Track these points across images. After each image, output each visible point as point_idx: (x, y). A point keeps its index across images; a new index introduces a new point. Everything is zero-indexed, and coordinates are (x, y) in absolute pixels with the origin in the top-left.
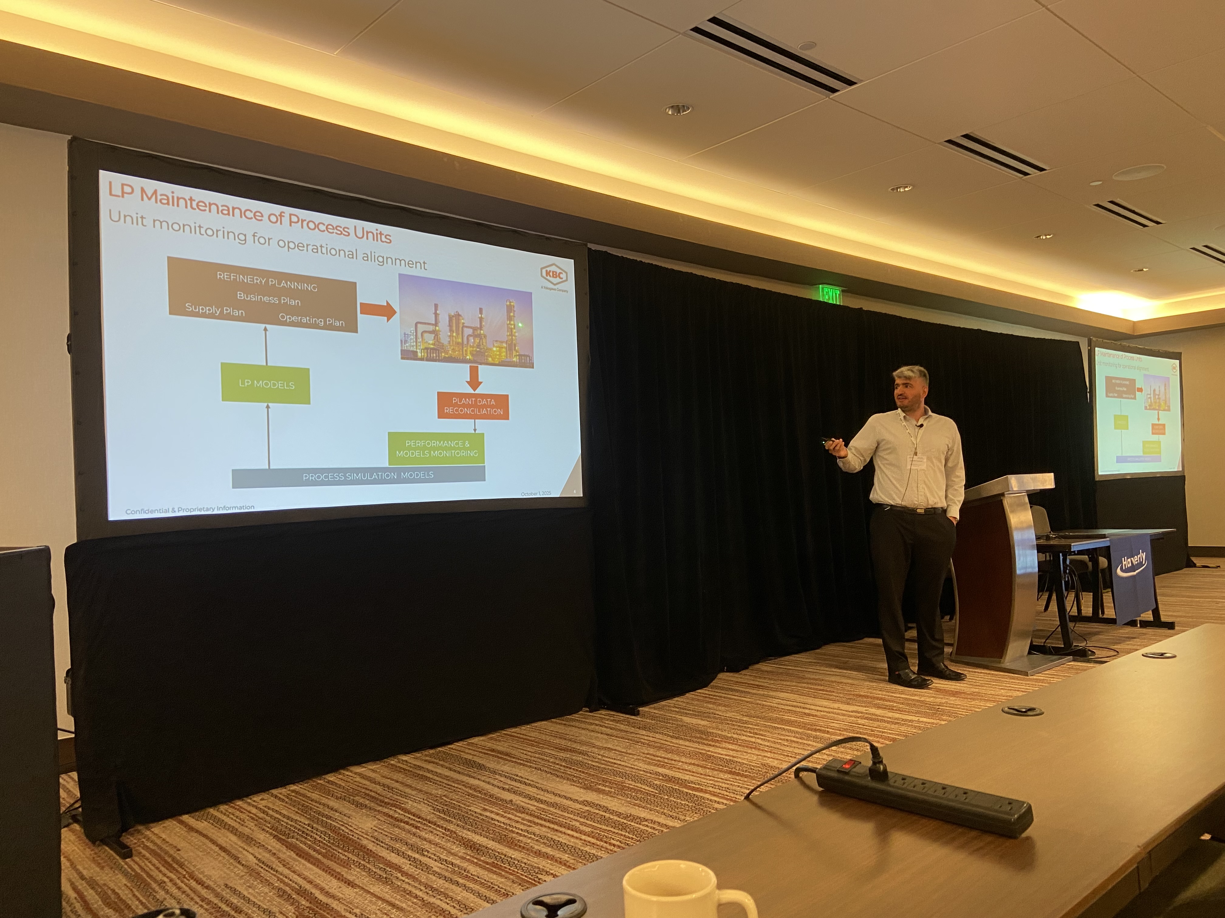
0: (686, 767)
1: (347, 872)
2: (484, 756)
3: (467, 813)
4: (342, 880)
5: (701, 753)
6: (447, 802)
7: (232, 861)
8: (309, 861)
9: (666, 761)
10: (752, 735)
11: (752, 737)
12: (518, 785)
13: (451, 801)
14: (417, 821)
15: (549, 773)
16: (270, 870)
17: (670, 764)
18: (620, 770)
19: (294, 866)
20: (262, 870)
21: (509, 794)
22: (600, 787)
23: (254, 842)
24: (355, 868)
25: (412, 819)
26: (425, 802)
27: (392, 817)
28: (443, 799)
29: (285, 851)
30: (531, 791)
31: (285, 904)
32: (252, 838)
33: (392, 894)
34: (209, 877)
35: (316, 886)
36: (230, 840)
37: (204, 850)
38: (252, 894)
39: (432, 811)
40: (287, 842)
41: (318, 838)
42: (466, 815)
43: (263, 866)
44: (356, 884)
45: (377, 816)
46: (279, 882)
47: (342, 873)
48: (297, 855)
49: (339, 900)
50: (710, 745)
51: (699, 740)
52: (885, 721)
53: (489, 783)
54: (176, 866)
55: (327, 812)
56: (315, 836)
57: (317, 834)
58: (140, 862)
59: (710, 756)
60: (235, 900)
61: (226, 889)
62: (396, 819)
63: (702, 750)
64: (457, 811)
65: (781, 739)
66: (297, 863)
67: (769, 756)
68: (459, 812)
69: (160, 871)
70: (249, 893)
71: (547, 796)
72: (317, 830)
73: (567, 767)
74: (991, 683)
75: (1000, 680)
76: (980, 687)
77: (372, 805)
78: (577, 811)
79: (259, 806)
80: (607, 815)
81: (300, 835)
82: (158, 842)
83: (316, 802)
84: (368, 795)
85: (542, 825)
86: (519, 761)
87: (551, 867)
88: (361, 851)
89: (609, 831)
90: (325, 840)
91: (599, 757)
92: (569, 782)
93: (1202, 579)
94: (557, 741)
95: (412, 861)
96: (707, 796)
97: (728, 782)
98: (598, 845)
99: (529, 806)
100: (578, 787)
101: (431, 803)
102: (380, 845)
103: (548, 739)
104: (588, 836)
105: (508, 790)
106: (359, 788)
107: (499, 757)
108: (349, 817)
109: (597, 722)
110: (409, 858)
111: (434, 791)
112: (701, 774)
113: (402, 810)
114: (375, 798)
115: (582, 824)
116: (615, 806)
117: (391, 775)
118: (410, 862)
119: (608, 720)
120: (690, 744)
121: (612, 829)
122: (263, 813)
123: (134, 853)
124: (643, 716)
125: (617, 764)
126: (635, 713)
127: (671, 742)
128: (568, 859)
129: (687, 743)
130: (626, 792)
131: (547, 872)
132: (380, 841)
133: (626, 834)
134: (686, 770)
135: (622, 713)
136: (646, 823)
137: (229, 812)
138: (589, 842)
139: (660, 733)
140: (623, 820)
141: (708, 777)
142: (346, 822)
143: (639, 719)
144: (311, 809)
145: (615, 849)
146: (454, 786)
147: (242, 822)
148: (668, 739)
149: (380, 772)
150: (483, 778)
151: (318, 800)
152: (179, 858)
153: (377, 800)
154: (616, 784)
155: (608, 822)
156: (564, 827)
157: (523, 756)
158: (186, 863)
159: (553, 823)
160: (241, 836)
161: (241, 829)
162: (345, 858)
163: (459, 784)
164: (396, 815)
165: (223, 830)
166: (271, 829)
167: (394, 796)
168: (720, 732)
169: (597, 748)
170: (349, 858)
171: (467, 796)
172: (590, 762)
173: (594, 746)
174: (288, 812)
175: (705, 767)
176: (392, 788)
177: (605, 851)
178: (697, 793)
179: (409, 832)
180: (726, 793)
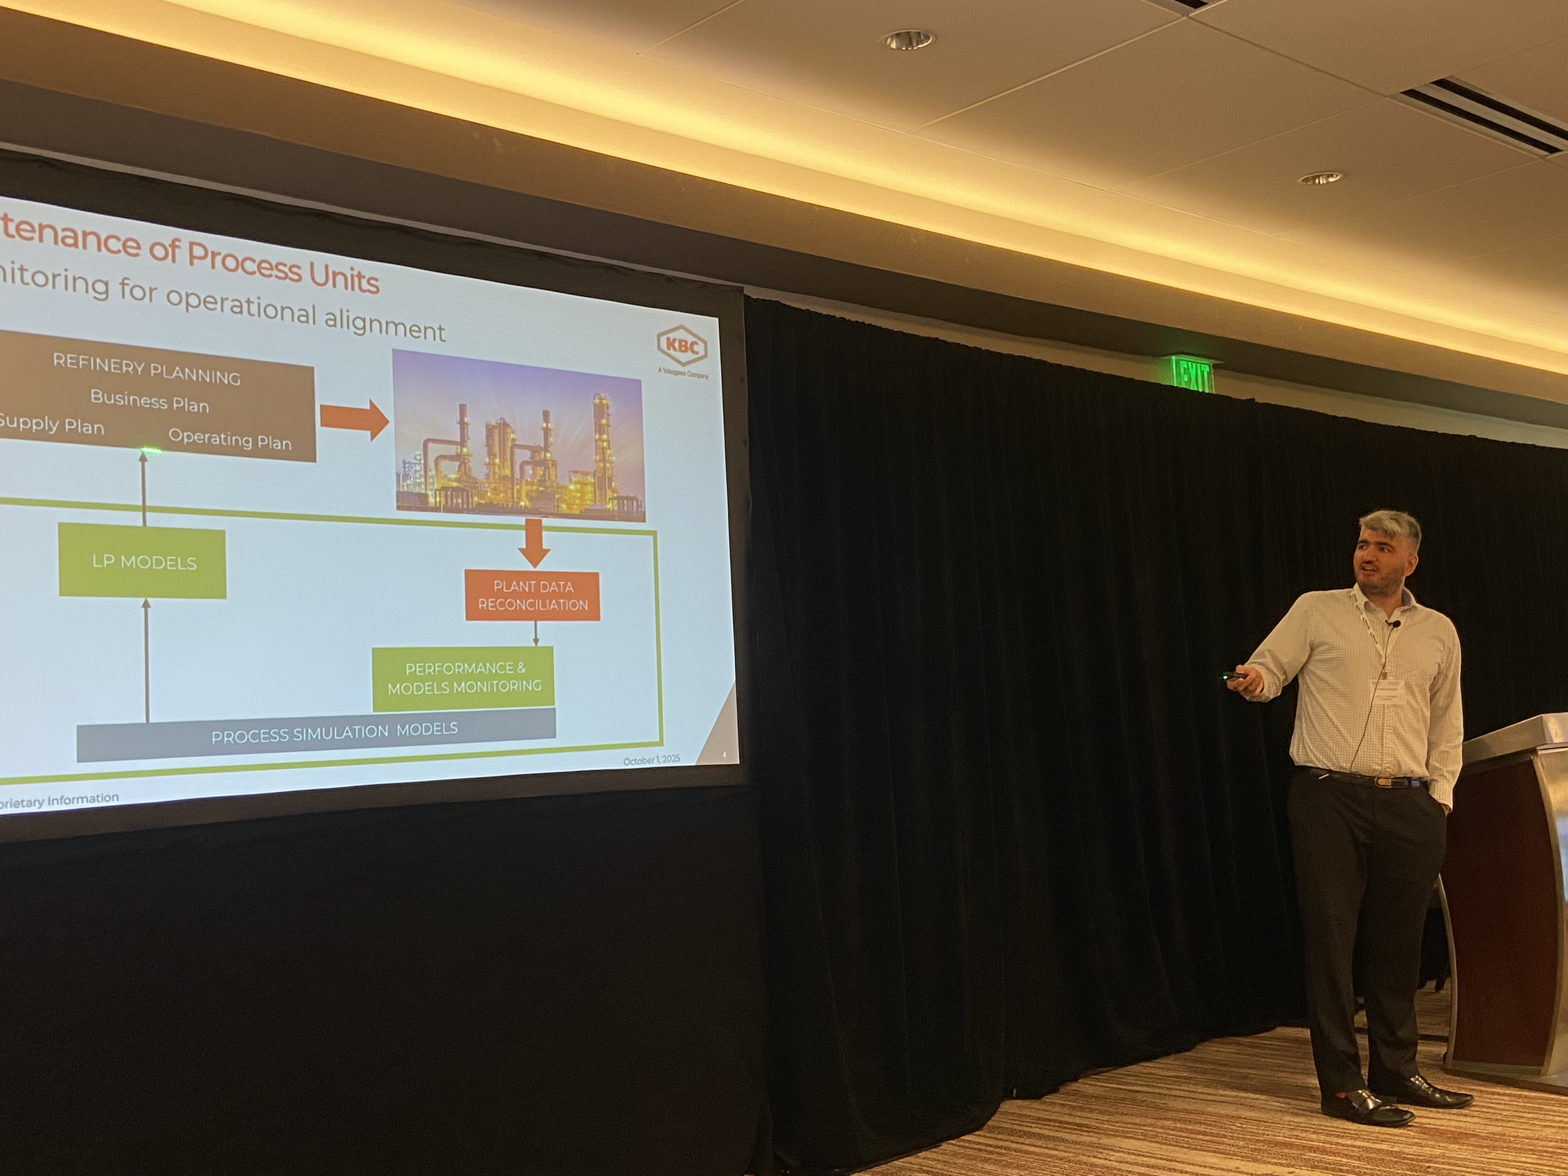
74: (1526, 1115)
75: (1541, 1109)
76: (1504, 1124)
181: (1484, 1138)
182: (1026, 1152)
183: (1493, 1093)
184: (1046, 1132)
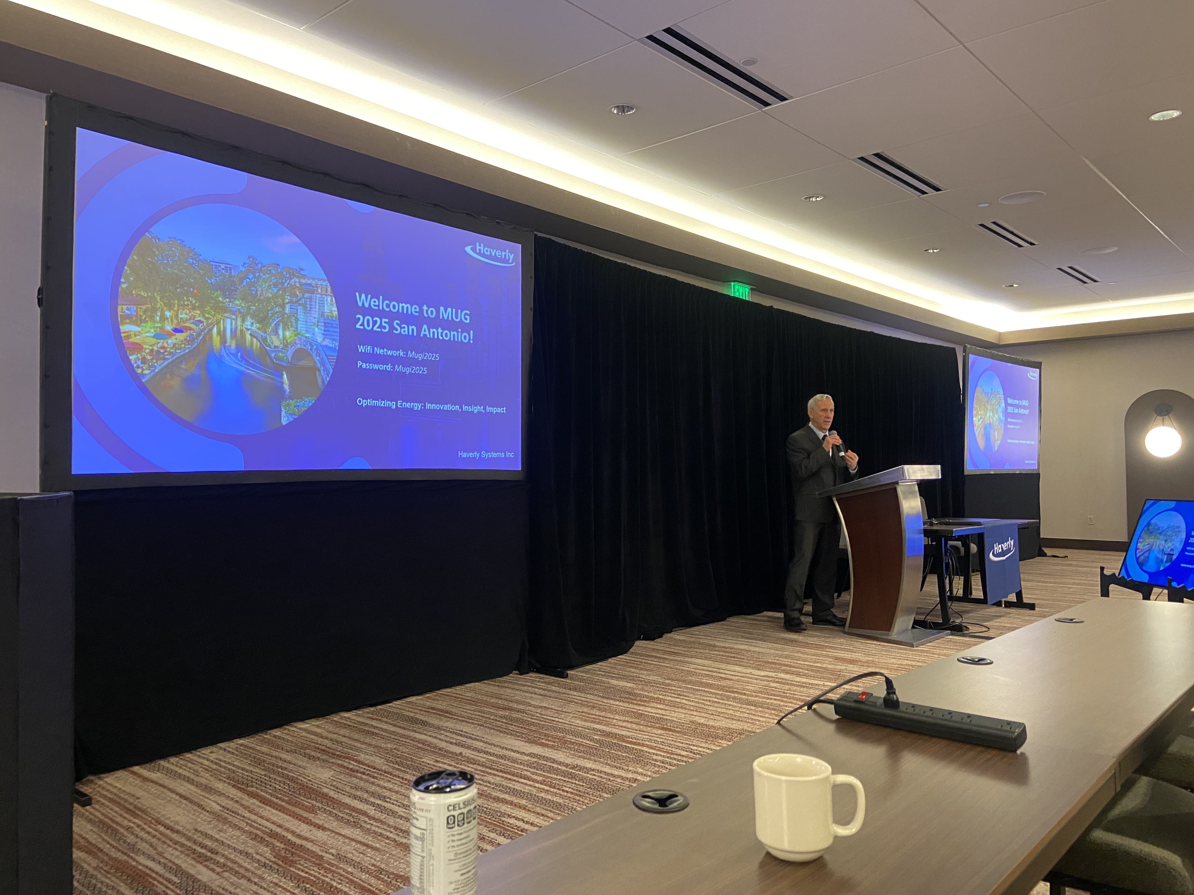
0: (621, 724)
1: (314, 817)
2: (424, 713)
3: (420, 764)
4: (311, 824)
5: (632, 712)
6: (398, 754)
7: (195, 808)
8: (273, 808)
9: (601, 718)
10: (676, 696)
11: (677, 698)
12: (465, 739)
13: (402, 754)
14: (373, 772)
15: (492, 729)
16: (237, 816)
17: (605, 721)
18: (560, 727)
19: (260, 812)
20: (227, 815)
21: (457, 747)
22: (543, 741)
23: (213, 791)
24: (322, 813)
25: (367, 770)
26: (378, 755)
27: (348, 768)
28: (393, 752)
29: (247, 799)
30: (479, 745)
31: (260, 846)
32: (211, 788)
33: (364, 836)
34: (177, 823)
35: (287, 830)
36: (188, 789)
37: (164, 799)
38: (224, 838)
39: (386, 763)
40: (247, 791)
42: (420, 766)
43: (227, 812)
44: (326, 828)
45: (332, 768)
46: (248, 826)
47: (310, 818)
48: (260, 802)
49: (312, 841)
50: (639, 705)
51: (628, 700)
52: (794, 685)
53: (435, 738)
54: (139, 813)
55: (280, 763)
56: (274, 784)
57: (275, 784)
58: (102, 810)
59: (642, 714)
60: (209, 843)
61: (196, 833)
62: (351, 769)
63: (633, 708)
64: (410, 763)
65: (703, 700)
66: (263, 809)
67: (695, 714)
68: (413, 764)
69: (125, 818)
70: (221, 837)
71: (494, 749)
72: (275, 780)
73: (509, 724)
74: (882, 653)
75: (889, 651)
77: (325, 757)
78: (526, 763)
79: (209, 758)
80: (555, 766)
81: (259, 784)
82: (115, 791)
83: (267, 755)
84: (318, 748)
85: (495, 775)
86: (460, 718)
87: (512, 811)
88: (324, 798)
89: (560, 779)
90: (285, 788)
91: (538, 715)
92: (512, 737)
93: (1053, 567)
94: (493, 700)
95: (377, 807)
96: (645, 749)
97: (663, 737)
98: (551, 792)
99: (479, 758)
100: (523, 741)
101: (382, 755)
102: (341, 793)
103: (484, 699)
104: (541, 784)
105: (456, 744)
106: (308, 743)
107: (440, 715)
108: (304, 769)
109: (529, 684)
110: (373, 804)
111: (383, 745)
112: (636, 730)
113: (356, 762)
114: (326, 751)
115: (533, 773)
116: (561, 758)
117: (337, 730)
118: (374, 808)
119: (539, 682)
120: (621, 704)
121: (562, 778)
122: (216, 765)
123: (93, 801)
124: (572, 679)
125: (556, 721)
126: (564, 676)
127: (603, 702)
128: (527, 804)
129: (617, 703)
130: (569, 746)
131: (509, 815)
132: (340, 789)
133: (577, 782)
134: (621, 727)
135: (551, 675)
136: (594, 773)
137: (181, 764)
138: (543, 789)
139: (590, 694)
140: (571, 770)
141: (643, 733)
142: (302, 772)
143: (568, 681)
144: (264, 761)
145: (569, 795)
146: (402, 741)
147: (197, 773)
148: (599, 699)
149: (324, 728)
150: (429, 734)
151: (268, 753)
152: (140, 806)
153: (329, 753)
154: (558, 739)
155: (557, 771)
156: (517, 776)
157: (463, 713)
158: (149, 810)
159: (505, 773)
160: (198, 785)
161: (196, 779)
162: (310, 805)
163: (407, 739)
164: (351, 767)
165: (179, 781)
166: (228, 779)
167: (345, 749)
168: (646, 693)
169: (534, 707)
170: (313, 805)
171: (417, 750)
172: (529, 719)
173: (530, 705)
174: (241, 764)
175: (638, 724)
176: (341, 742)
177: (560, 797)
178: (635, 747)
179: (367, 781)
180: (662, 747)
182: (650, 664)
183: (867, 643)
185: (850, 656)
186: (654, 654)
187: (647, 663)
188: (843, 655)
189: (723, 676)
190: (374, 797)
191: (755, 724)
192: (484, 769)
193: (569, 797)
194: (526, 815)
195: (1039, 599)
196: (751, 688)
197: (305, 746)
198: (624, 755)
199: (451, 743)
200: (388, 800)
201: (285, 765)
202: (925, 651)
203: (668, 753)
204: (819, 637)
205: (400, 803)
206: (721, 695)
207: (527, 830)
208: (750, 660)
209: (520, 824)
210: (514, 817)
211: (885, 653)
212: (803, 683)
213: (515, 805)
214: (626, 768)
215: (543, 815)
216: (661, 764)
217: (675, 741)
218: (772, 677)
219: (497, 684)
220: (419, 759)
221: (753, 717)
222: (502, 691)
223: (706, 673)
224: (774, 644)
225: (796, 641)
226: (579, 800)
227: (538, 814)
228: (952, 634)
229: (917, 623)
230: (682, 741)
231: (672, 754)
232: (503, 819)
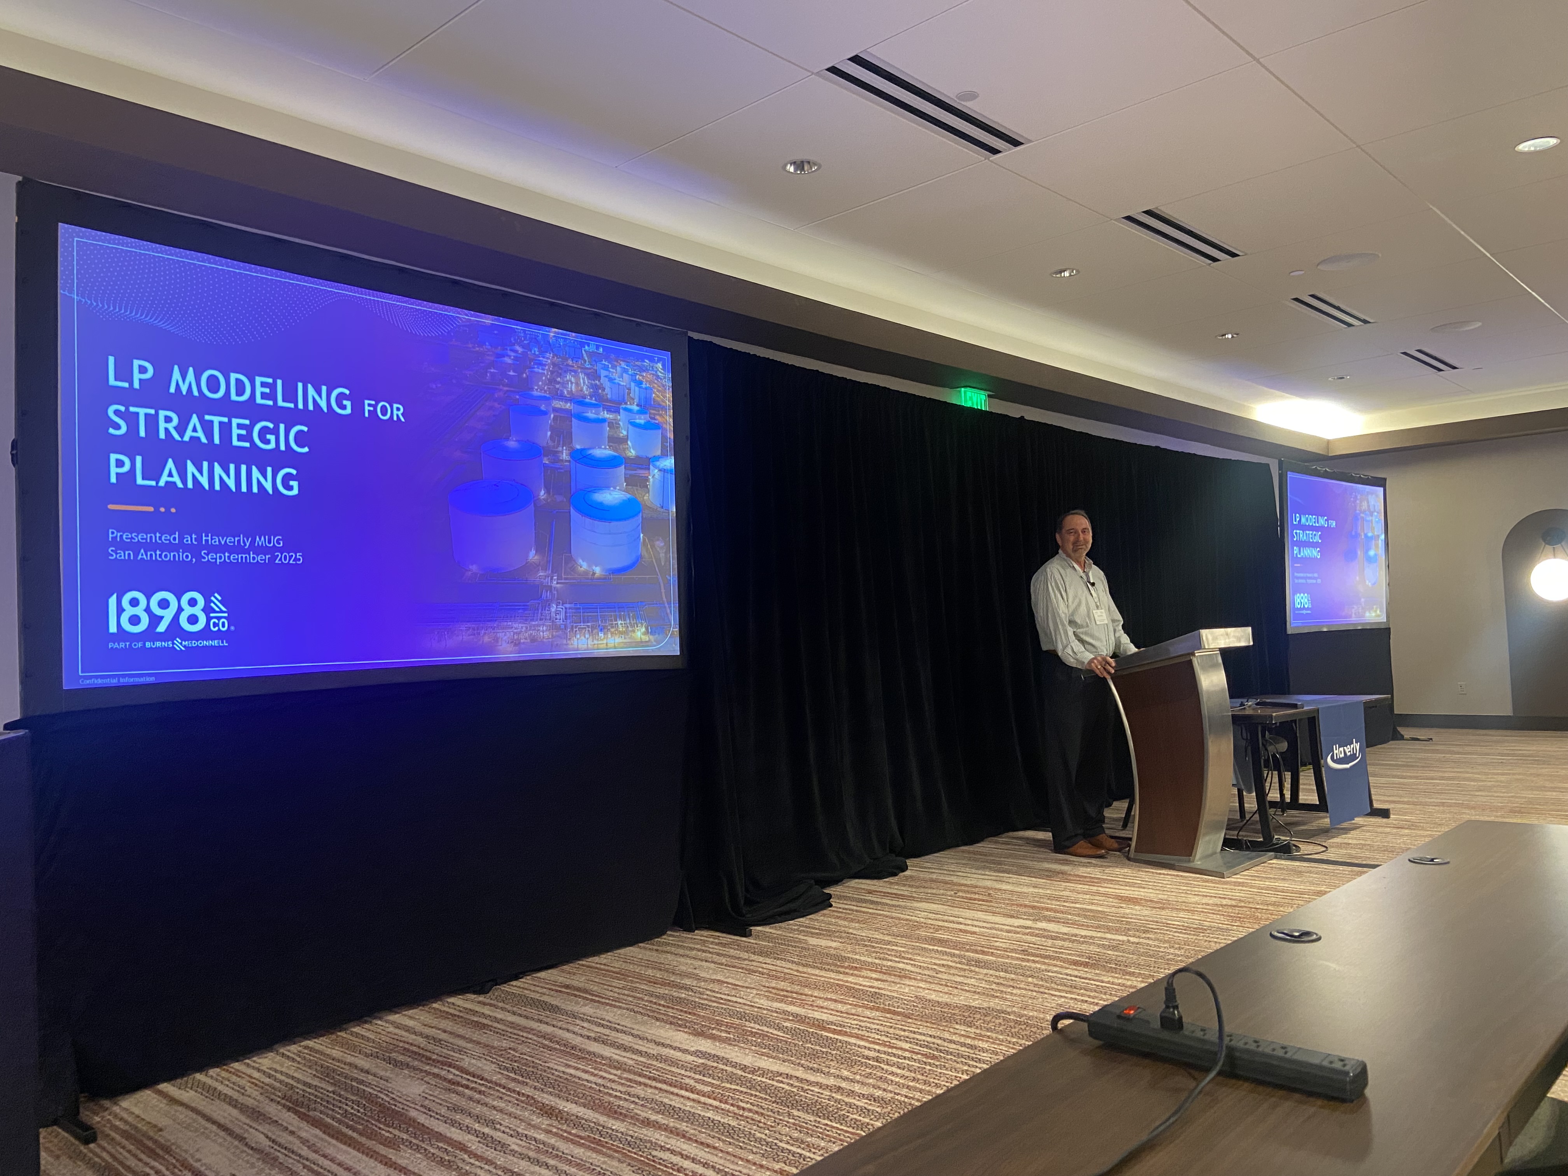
0: (820, 1002)
1: (394, 1152)
2: (556, 994)
3: (545, 1071)
4: (390, 1163)
5: (838, 985)
6: (516, 1057)
7: (236, 1143)
8: (341, 1141)
9: (795, 995)
10: (899, 959)
11: (899, 962)
12: (607, 1032)
13: (522, 1056)
14: (479, 1084)
15: (645, 1015)
16: (290, 1154)
17: (800, 1000)
18: (738, 1009)
19: (323, 1148)
20: (279, 1154)
21: (596, 1044)
22: (714, 1032)
23: (261, 1117)
24: (407, 1149)
25: (472, 1081)
26: (488, 1058)
27: (445, 1079)
28: (509, 1053)
29: (307, 1128)
30: (626, 1040)
32: (259, 1112)
36: (229, 1114)
37: (196, 1130)
39: (498, 1070)
40: (307, 1116)
41: (349, 1109)
42: (545, 1074)
43: (279, 1149)
44: (410, 1170)
45: (425, 1079)
46: (305, 1170)
47: (388, 1154)
48: (324, 1132)
50: (847, 973)
51: (832, 968)
53: (568, 1030)
54: (161, 1153)
55: (355, 1074)
56: (345, 1106)
57: (347, 1105)
58: (109, 1148)
59: (850, 988)
62: (450, 1081)
63: (838, 980)
64: (531, 1069)
65: (935, 964)
66: (328, 1145)
68: (535, 1070)
69: (140, 1160)
71: (647, 1046)
72: (347, 1099)
73: (668, 1007)
74: (1181, 887)
75: (1191, 884)
76: (1169, 893)
77: (416, 1063)
78: (689, 1065)
79: (262, 1068)
80: (729, 1069)
81: (324, 1106)
82: (130, 1119)
83: (339, 1061)
84: (408, 1050)
85: (646, 1085)
86: (603, 1000)
87: (667, 1140)
88: (410, 1125)
89: (734, 1090)
90: (358, 1111)
91: (708, 992)
92: (673, 1026)
93: (1413, 755)
94: (650, 972)
95: (482, 1138)
96: (853, 1040)
97: (877, 1022)
98: (722, 1109)
99: (625, 1059)
100: (686, 1032)
101: (493, 1058)
102: (434, 1117)
103: (637, 971)
104: (709, 1097)
105: (595, 1040)
106: (395, 1042)
107: (576, 996)
108: (387, 1081)
109: (698, 946)
110: (477, 1134)
111: (496, 1044)
112: (842, 1012)
113: (458, 1070)
114: (420, 1054)
115: (697, 1081)
116: (738, 1056)
117: (435, 1022)
118: (479, 1139)
119: (712, 943)
120: (823, 973)
121: (738, 1088)
122: (269, 1078)
123: (99, 1136)
124: (757, 937)
125: (733, 1002)
126: (746, 934)
127: (798, 971)
128: (688, 1129)
129: (817, 972)
130: (750, 1038)
131: (661, 1147)
132: (433, 1111)
133: (758, 1094)
134: (822, 1007)
135: (729, 933)
136: (780, 1078)
137: (223, 1078)
138: (711, 1105)
139: (782, 959)
140: (750, 1076)
141: (851, 1017)
142: (383, 1087)
143: (752, 941)
144: (334, 1071)
145: (746, 1114)
146: (522, 1036)
147: (242, 1090)
148: (794, 967)
149: (419, 1019)
150: (560, 1024)
151: (340, 1058)
152: (162, 1141)
153: (423, 1056)
154: (735, 1028)
155: (732, 1078)
156: (675, 1086)
157: (607, 993)
158: (173, 1147)
159: (660, 1082)
160: (243, 1109)
161: (241, 1099)
162: (390, 1136)
163: (529, 1033)
164: (451, 1077)
165: (218, 1102)
166: (283, 1099)
167: (445, 1051)
168: (857, 957)
169: (704, 981)
170: (395, 1135)
171: (542, 1049)
172: (697, 1000)
173: (699, 979)
174: (304, 1075)
175: (845, 1003)
176: (440, 1040)
177: (733, 1117)
178: (840, 1037)
179: (471, 1099)
180: (877, 1037)
181: (1157, 902)
182: (864, 912)
183: (1160, 874)
184: (875, 899)
185: (1137, 893)
186: (870, 898)
187: (860, 912)
188: (1128, 892)
189: (962, 927)
190: (479, 1122)
191: (1006, 999)
192: (631, 1077)
193: (747, 1117)
194: (685, 1147)
195: (1394, 802)
196: (1001, 945)
197: (391, 1047)
198: (824, 1050)
199: (588, 1038)
200: (498, 1126)
201: (362, 1076)
202: (1240, 883)
203: (885, 1046)
204: (1095, 866)
205: (514, 1130)
206: (959, 956)
207: (685, 1170)
208: (1000, 903)
209: (676, 1159)
210: (669, 1149)
211: (1185, 888)
212: (1072, 936)
213: (671, 1132)
214: (827, 1070)
215: (708, 1146)
216: (875, 1063)
217: (895, 1028)
218: (1031, 928)
219: (655, 947)
220: (543, 1064)
221: (1002, 988)
222: (663, 958)
223: (940, 923)
224: (1033, 879)
225: (1062, 873)
226: (760, 1122)
227: (702, 1143)
228: (1276, 858)
229: (1228, 843)
230: (904, 1028)
231: (892, 1047)
232: (654, 1153)
